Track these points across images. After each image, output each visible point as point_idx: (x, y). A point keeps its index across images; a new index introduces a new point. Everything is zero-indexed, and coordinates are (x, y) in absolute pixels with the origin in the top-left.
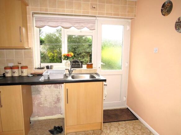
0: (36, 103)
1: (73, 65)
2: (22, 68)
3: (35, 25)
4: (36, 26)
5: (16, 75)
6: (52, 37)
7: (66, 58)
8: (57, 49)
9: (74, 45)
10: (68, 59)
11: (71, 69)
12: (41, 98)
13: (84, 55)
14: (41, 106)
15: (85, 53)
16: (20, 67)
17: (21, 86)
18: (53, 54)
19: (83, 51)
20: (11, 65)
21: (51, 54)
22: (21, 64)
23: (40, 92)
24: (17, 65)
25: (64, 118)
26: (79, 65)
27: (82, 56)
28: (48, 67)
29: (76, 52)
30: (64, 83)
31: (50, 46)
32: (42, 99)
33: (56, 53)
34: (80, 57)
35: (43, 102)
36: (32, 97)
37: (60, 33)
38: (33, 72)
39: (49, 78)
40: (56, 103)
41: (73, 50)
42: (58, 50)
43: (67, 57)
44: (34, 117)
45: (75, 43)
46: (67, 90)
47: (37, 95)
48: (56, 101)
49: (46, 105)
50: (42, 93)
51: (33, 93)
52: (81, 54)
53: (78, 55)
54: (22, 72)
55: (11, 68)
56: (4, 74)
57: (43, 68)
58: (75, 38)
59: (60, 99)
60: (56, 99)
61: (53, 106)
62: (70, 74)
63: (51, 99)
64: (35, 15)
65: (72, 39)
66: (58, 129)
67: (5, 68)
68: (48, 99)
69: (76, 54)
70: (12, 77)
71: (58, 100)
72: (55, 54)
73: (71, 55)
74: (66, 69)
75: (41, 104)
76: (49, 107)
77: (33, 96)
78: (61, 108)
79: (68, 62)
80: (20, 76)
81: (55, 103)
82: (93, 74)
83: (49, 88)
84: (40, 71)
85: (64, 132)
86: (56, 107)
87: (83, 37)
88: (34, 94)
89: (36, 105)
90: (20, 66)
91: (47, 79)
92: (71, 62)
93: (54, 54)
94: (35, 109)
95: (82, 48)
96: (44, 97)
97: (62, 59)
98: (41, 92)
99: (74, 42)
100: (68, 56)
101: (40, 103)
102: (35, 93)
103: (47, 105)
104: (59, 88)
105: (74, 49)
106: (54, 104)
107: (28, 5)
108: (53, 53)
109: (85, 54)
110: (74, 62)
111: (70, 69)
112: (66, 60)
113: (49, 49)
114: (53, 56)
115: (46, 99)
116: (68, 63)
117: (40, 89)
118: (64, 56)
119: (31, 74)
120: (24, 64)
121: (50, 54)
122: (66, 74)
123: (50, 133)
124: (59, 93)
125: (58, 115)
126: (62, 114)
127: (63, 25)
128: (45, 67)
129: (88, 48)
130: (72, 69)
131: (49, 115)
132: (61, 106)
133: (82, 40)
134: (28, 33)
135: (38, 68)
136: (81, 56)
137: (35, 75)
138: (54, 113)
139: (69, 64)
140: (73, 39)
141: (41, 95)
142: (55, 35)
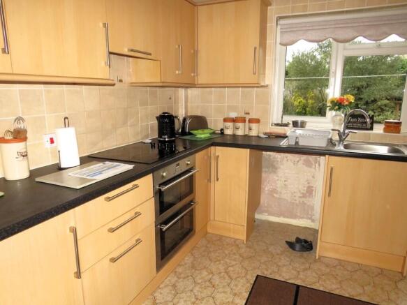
0: (266, 189)
1: (349, 122)
2: (251, 121)
3: (278, 41)
4: (280, 44)
5: (240, 133)
6: (307, 63)
7: (337, 107)
8: (315, 90)
9: (360, 79)
10: (339, 109)
11: (344, 130)
12: (277, 182)
13: (385, 105)
14: (275, 195)
15: (388, 100)
16: (247, 120)
17: (248, 150)
18: (304, 101)
19: (384, 94)
20: (233, 115)
21: (299, 100)
22: (248, 114)
23: (276, 169)
24: (244, 115)
25: (318, 231)
26: (366, 123)
27: (380, 107)
28: (295, 124)
29: (362, 96)
30: (327, 156)
31: (300, 82)
32: (280, 184)
33: (311, 98)
34: (373, 110)
35: (279, 190)
36: (261, 177)
37: (325, 52)
38: (268, 131)
39: (297, 143)
40: (304, 196)
41: (356, 92)
42: (316, 92)
43: (338, 105)
44: (261, 212)
45: (362, 75)
46: (332, 169)
47: (270, 173)
48: (305, 192)
49: (284, 196)
50: (280, 173)
51: (264, 170)
52: (375, 101)
53: (367, 103)
54: (250, 129)
55: (234, 120)
56: (222, 130)
57: (286, 125)
58: (364, 60)
59: (312, 190)
60: (305, 189)
61: (297, 202)
62: (341, 140)
63: (296, 186)
64: (282, 22)
65: (354, 63)
66: (303, 243)
67: (225, 120)
68: (289, 186)
69: (362, 103)
70: (234, 136)
71: (310, 191)
72: (310, 101)
73: (347, 100)
74: (333, 130)
75: (277, 193)
76: (289, 200)
77: (264, 175)
78: (312, 208)
79: (341, 115)
80: (245, 136)
81: (301, 195)
82: (398, 145)
83: (294, 164)
84: (280, 130)
85: (316, 253)
86: (304, 204)
87: (389, 59)
88: (266, 172)
89: (267, 192)
90: (248, 117)
91: (294, 143)
92: (346, 115)
93: (307, 100)
94: (264, 199)
95: (382, 87)
96: (283, 180)
97: (328, 109)
98: (279, 170)
99: (361, 71)
100: (340, 104)
101: (274, 191)
102: (267, 170)
103: (286, 196)
104: (314, 166)
105: (359, 89)
106: (300, 197)
107: (270, 5)
108: (305, 98)
109: (388, 102)
110: (353, 116)
111: (342, 131)
112: (336, 110)
113: (296, 90)
114: (304, 105)
115: (285, 185)
116: (338, 118)
117: (277, 164)
118: (332, 102)
119: (265, 134)
120: (253, 116)
121: (297, 101)
122: (331, 139)
123: (287, 246)
124: (313, 177)
125: (305, 220)
126: (313, 221)
127: (336, 37)
128: (291, 123)
129: (398, 86)
130: (347, 131)
131: (288, 217)
132: (314, 204)
133: (384, 67)
134: (267, 58)
135: (277, 125)
136: (375, 106)
137: (270, 136)
138: (299, 215)
139: (340, 120)
140: (357, 65)
141: (277, 176)
142: (315, 57)
